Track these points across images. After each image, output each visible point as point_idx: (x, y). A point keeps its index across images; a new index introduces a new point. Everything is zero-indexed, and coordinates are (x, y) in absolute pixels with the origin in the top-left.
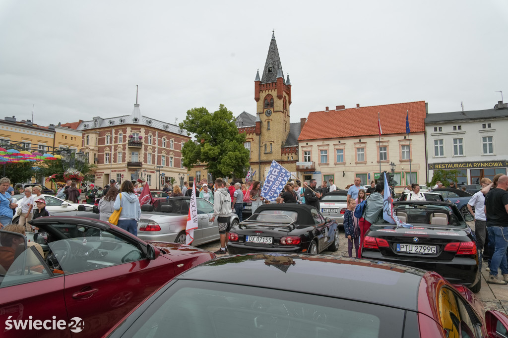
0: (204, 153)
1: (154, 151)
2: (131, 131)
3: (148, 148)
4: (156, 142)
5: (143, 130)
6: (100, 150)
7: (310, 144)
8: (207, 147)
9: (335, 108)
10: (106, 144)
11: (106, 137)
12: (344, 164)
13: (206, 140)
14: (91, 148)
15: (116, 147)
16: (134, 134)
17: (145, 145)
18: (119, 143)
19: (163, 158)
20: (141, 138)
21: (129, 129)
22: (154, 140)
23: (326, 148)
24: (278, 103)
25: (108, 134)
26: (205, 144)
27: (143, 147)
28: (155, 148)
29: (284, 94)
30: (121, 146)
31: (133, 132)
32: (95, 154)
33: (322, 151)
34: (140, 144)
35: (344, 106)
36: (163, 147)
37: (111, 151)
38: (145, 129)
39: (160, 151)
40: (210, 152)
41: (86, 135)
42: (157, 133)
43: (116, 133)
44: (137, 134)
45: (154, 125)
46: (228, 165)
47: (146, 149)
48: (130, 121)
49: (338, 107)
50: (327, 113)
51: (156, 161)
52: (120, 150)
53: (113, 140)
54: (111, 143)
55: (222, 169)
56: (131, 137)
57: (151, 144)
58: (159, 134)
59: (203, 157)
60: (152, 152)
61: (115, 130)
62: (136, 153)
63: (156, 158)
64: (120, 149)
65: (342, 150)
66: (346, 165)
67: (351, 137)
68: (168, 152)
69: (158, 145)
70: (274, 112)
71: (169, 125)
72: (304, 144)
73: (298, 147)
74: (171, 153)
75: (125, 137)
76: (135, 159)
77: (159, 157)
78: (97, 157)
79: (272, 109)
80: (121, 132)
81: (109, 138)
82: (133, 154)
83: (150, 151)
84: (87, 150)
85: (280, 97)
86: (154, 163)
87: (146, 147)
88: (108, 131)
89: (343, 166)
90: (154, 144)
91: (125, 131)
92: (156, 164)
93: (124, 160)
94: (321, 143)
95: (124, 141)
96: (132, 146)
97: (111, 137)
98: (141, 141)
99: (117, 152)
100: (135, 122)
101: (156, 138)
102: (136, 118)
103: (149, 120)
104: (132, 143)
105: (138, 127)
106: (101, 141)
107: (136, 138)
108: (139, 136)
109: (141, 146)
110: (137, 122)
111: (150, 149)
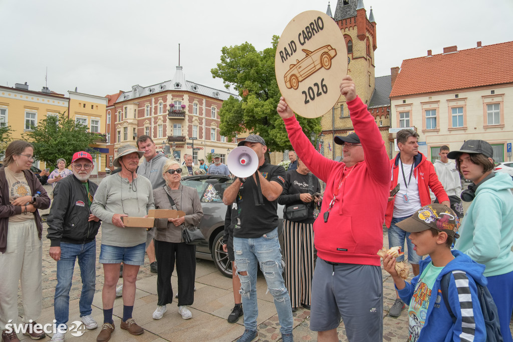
0: (248, 112)
1: (201, 123)
2: (172, 99)
3: (194, 119)
4: (204, 112)
5: (186, 97)
6: (140, 123)
7: (408, 101)
9: (442, 52)
10: (146, 117)
11: (145, 108)
12: (465, 129)
14: (129, 121)
15: (156, 118)
16: (176, 102)
17: (189, 116)
18: (159, 114)
19: (212, 131)
20: (183, 107)
21: (169, 96)
22: (201, 109)
23: (433, 106)
24: (360, 47)
25: (147, 104)
26: (249, 97)
27: (187, 118)
28: (202, 119)
29: (367, 34)
30: (162, 119)
31: (174, 100)
32: (134, 129)
33: (427, 111)
34: (183, 114)
35: (456, 47)
36: (213, 118)
37: (150, 124)
38: (189, 96)
39: (208, 123)
40: (255, 110)
41: (124, 106)
42: (204, 101)
43: (156, 103)
44: (180, 102)
45: (200, 91)
47: (191, 120)
48: (172, 88)
49: (446, 49)
50: (430, 58)
51: (204, 135)
52: (160, 122)
53: (153, 111)
54: (151, 115)
55: (276, 136)
56: (172, 106)
57: (198, 115)
58: (207, 102)
59: (246, 118)
60: (198, 124)
61: (155, 99)
62: (178, 125)
63: (204, 131)
64: (160, 121)
65: (461, 108)
66: (467, 132)
67: (476, 87)
69: (206, 115)
70: (353, 59)
71: (219, 92)
72: (400, 102)
73: (389, 107)
75: (165, 106)
76: (177, 133)
77: (208, 131)
78: (136, 132)
79: (350, 56)
80: (161, 101)
81: (149, 109)
82: (175, 127)
83: (196, 123)
84: (125, 124)
85: (361, 37)
86: (201, 137)
88: (147, 101)
89: (462, 132)
90: (201, 114)
91: (165, 100)
92: (203, 139)
93: (164, 135)
94: (426, 99)
95: (165, 112)
96: (173, 116)
97: (151, 108)
98: (184, 110)
99: (157, 125)
100: (176, 87)
101: (204, 107)
102: (178, 82)
103: (194, 85)
104: (173, 113)
105: (181, 94)
106: (141, 113)
107: (178, 107)
108: (182, 104)
109: (184, 116)
110: (179, 87)
111: (196, 120)
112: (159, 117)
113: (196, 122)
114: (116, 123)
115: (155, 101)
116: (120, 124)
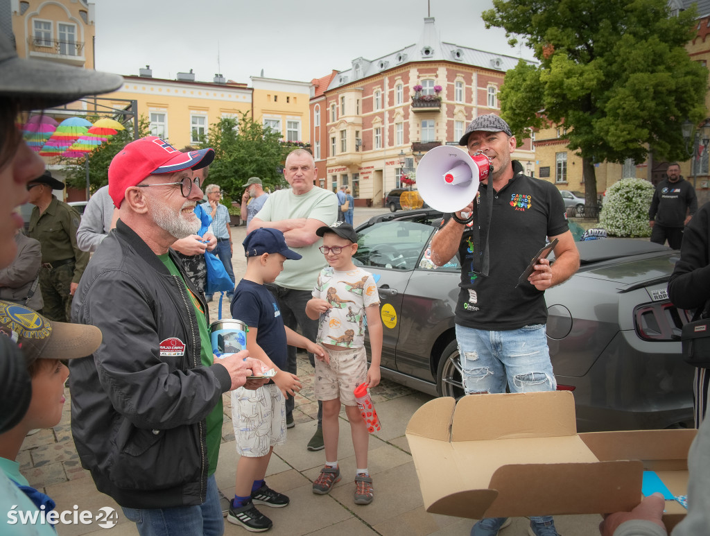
0: (552, 86)
1: (469, 117)
2: (419, 77)
3: (456, 111)
4: (474, 96)
5: (442, 71)
6: (366, 123)
10: (375, 111)
11: (374, 95)
13: (557, 46)
14: (349, 120)
15: (391, 112)
17: (448, 105)
18: (396, 105)
20: (438, 90)
21: (413, 73)
22: (469, 92)
25: (377, 88)
26: (554, 59)
27: (444, 109)
28: (471, 108)
30: (402, 113)
31: (422, 79)
32: (357, 132)
34: (437, 101)
36: (491, 107)
37: (383, 122)
38: (447, 70)
40: (567, 82)
41: (340, 96)
42: (474, 77)
43: (391, 86)
44: (432, 82)
45: (466, 59)
47: (451, 113)
48: (419, 57)
52: (399, 118)
53: (387, 99)
54: (383, 107)
55: (607, 132)
56: (418, 89)
57: (463, 102)
58: (479, 77)
59: (547, 100)
60: (464, 119)
61: (389, 78)
62: (429, 122)
64: (399, 116)
69: (479, 103)
71: (502, 58)
75: (407, 90)
76: (427, 137)
78: (360, 137)
80: (399, 81)
81: (380, 97)
82: (424, 125)
84: (342, 124)
87: (451, 110)
88: (376, 84)
90: (469, 100)
91: (406, 79)
93: (406, 140)
95: (406, 100)
96: (420, 107)
97: (383, 95)
98: (440, 96)
99: (394, 124)
100: (425, 55)
101: (474, 87)
102: (427, 47)
103: (456, 49)
104: (419, 101)
105: (433, 66)
106: (367, 105)
107: (428, 90)
108: (435, 84)
109: (440, 106)
110: (430, 55)
111: (460, 111)
112: (396, 110)
113: (460, 114)
114: (328, 124)
115: (390, 82)
116: (335, 125)
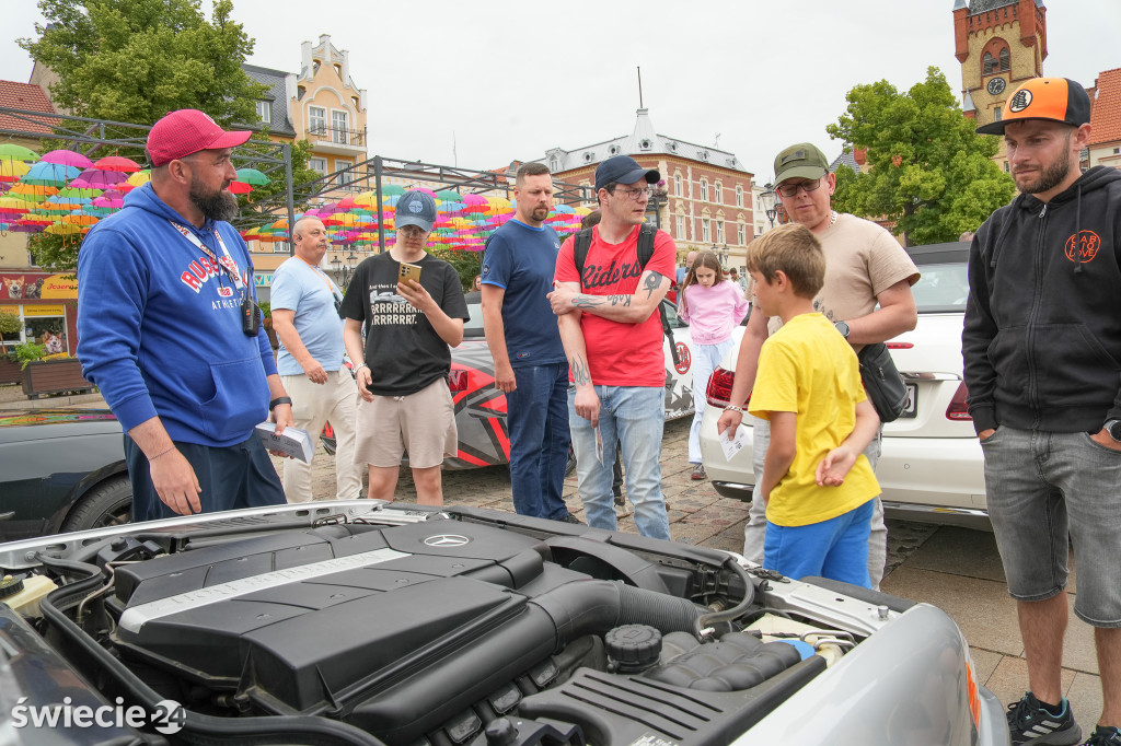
0: (906, 190)
1: (687, 212)
3: (677, 205)
4: (690, 190)
5: (663, 165)
8: (914, 175)
17: (670, 200)
19: (704, 226)
22: (686, 184)
27: (668, 202)
28: (689, 202)
36: (703, 200)
38: (668, 163)
39: (698, 212)
42: (689, 171)
45: (681, 151)
46: (973, 214)
47: (673, 209)
48: (636, 150)
51: (693, 232)
57: (682, 196)
58: (693, 170)
60: (683, 213)
63: (692, 225)
68: (714, 210)
69: (694, 196)
70: (1012, 81)
71: (708, 151)
74: (718, 212)
77: (698, 223)
79: (1006, 76)
83: (680, 211)
85: (1026, 42)
86: (689, 237)
87: (672, 204)
88: (584, 177)
90: (687, 194)
92: (693, 240)
100: (643, 148)
101: (689, 180)
102: (645, 139)
103: (672, 143)
105: (654, 159)
109: (664, 201)
110: (649, 148)
111: (681, 206)
113: (680, 208)
